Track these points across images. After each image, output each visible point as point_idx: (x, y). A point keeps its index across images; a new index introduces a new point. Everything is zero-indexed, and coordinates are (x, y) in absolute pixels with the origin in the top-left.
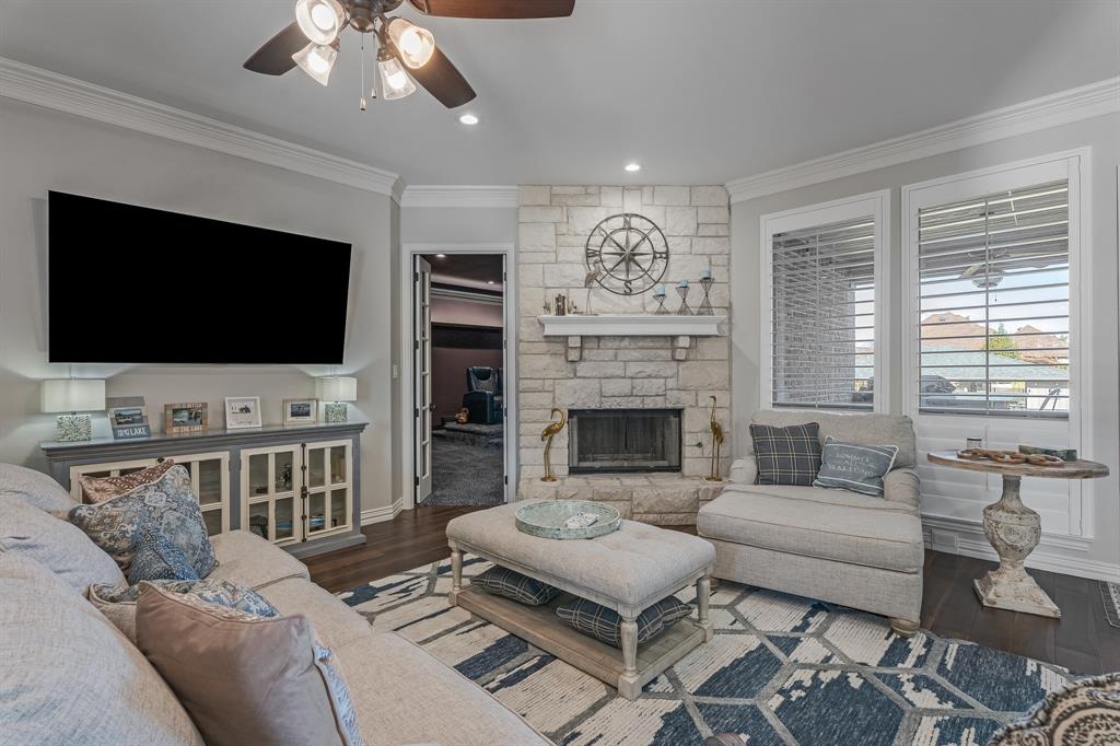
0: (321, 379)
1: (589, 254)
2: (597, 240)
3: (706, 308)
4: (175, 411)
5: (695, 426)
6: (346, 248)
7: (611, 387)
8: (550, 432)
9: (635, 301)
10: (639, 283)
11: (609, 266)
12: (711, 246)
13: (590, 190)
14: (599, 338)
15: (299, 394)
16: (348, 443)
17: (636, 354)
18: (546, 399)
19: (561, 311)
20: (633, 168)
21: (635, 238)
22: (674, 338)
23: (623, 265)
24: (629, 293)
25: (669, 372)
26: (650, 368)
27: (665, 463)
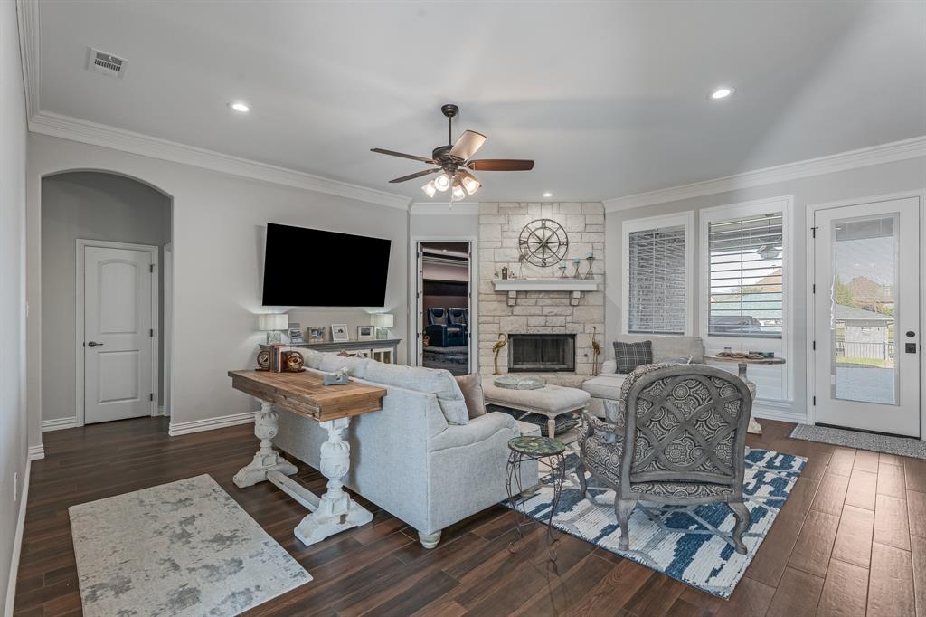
0: (376, 315)
1: (521, 243)
2: (526, 234)
3: (590, 275)
4: (313, 331)
5: (583, 343)
6: (388, 242)
7: (533, 321)
8: (498, 347)
9: (548, 270)
10: (550, 259)
11: (533, 250)
12: (593, 237)
13: (522, 205)
14: (526, 292)
15: (364, 324)
16: (391, 350)
17: (548, 302)
18: (495, 328)
19: (505, 277)
20: (548, 195)
21: (548, 233)
22: (571, 292)
23: (541, 250)
24: (544, 265)
25: (568, 312)
26: (556, 310)
27: (565, 367)
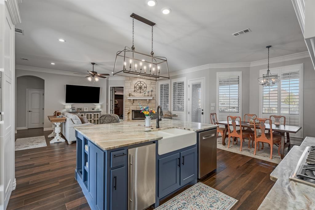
0: (97, 105)
1: (135, 87)
2: (136, 85)
3: (151, 96)
4: (79, 109)
6: (99, 88)
7: (138, 107)
8: (128, 113)
9: (142, 94)
10: (142, 91)
11: (138, 89)
12: (153, 86)
14: (136, 100)
15: (93, 107)
16: (99, 113)
17: (141, 102)
18: (128, 109)
19: (130, 96)
21: (142, 85)
22: (147, 100)
23: (140, 89)
24: (141, 93)
25: (147, 105)
26: (144, 104)
